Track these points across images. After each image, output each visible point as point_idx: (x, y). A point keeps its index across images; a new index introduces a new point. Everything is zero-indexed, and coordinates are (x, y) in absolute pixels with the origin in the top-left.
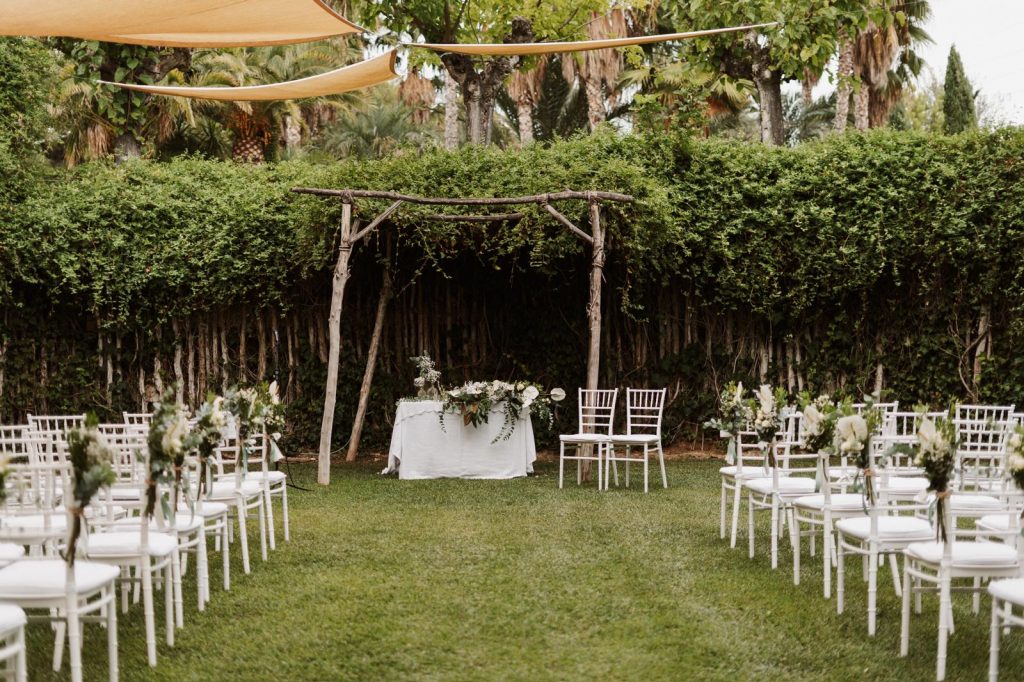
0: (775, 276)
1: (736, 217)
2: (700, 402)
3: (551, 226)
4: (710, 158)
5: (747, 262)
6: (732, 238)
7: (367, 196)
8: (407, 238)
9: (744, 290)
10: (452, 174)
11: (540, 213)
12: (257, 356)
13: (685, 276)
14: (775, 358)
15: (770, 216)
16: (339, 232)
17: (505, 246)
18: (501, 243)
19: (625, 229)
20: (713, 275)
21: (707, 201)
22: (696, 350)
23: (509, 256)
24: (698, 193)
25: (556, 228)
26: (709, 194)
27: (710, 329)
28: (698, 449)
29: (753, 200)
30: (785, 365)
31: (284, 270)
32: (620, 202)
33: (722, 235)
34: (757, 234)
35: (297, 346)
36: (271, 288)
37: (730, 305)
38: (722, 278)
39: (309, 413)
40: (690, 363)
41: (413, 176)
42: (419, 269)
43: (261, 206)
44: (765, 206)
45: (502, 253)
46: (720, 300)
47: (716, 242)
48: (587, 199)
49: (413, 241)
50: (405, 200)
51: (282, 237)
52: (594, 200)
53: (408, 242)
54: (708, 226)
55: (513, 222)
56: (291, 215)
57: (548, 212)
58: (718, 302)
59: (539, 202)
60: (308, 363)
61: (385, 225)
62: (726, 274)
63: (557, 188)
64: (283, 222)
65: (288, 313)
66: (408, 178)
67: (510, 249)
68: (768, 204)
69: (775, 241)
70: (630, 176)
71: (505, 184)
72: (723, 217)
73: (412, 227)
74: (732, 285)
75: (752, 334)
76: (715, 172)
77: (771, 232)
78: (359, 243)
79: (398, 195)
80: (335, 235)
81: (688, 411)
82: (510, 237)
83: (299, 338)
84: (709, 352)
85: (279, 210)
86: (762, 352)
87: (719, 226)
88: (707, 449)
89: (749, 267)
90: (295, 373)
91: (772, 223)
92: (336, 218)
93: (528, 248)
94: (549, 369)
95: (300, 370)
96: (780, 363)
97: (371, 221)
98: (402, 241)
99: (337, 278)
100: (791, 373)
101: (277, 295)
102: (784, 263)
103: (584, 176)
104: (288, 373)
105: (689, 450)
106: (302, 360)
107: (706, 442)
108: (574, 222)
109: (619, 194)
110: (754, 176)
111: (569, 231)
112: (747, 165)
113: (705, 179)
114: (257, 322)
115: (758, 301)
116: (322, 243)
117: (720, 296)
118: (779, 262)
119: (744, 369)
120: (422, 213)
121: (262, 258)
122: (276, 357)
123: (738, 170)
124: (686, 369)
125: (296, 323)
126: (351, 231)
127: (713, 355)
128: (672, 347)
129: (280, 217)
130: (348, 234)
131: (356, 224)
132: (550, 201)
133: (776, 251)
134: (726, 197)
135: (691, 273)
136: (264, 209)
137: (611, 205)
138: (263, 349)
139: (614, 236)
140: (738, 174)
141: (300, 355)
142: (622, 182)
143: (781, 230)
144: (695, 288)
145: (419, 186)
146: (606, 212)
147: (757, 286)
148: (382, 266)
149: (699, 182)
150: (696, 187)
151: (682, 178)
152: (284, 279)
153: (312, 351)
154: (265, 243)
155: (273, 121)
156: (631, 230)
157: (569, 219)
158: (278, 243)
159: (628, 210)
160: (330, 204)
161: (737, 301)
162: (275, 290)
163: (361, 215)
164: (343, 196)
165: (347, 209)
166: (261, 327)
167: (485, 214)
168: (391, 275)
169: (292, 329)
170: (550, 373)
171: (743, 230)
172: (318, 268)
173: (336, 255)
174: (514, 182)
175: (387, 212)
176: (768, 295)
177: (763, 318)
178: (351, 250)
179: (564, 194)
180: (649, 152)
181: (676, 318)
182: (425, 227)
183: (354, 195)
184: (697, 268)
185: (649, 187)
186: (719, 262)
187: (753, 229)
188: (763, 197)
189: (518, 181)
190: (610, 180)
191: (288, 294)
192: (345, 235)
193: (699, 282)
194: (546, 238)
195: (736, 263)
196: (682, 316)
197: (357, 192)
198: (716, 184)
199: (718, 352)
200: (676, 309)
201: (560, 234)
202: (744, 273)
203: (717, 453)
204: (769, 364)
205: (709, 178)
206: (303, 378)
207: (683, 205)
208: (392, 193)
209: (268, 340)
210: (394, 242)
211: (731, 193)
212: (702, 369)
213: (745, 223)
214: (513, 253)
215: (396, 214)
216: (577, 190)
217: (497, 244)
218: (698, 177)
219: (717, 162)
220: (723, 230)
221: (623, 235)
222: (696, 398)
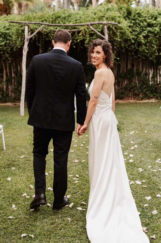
0: (156, 48)
1: (145, 30)
2: (132, 86)
3: (91, 33)
4: (137, 12)
5: (148, 44)
6: (144, 37)
7: (33, 23)
8: (46, 37)
9: (147, 53)
10: (59, 17)
11: (88, 29)
12: (3, 74)
13: (129, 49)
14: (154, 73)
15: (155, 30)
16: (24, 35)
17: (77, 40)
18: (76, 39)
19: (114, 33)
20: (138, 48)
21: (136, 26)
22: (131, 70)
23: (78, 43)
24: (133, 23)
25: (93, 34)
26: (137, 23)
27: (135, 64)
28: (131, 99)
29: (150, 25)
30: (157, 75)
31: (9, 48)
32: (113, 25)
33: (141, 36)
34: (151, 36)
35: (15, 70)
36: (6, 54)
37: (143, 57)
38: (140, 49)
39: (19, 90)
40: (129, 74)
41: (48, 18)
42: (50, 47)
43: (2, 28)
44: (154, 27)
45: (76, 42)
46: (140, 56)
47: (139, 38)
48: (103, 24)
49: (48, 38)
50: (45, 25)
51: (8, 38)
52: (105, 24)
53: (46, 39)
54: (136, 33)
55: (79, 32)
56: (10, 31)
57: (91, 29)
58: (139, 56)
59: (88, 25)
60: (18, 76)
61: (39, 33)
62: (142, 48)
63: (93, 21)
64: (8, 33)
65: (11, 61)
66: (46, 18)
67: (78, 41)
68: (155, 26)
69: (156, 38)
70: (116, 17)
71: (76, 20)
72: (141, 31)
73: (48, 34)
74: (144, 51)
75: (147, 66)
76: (139, 16)
77: (155, 35)
78: (31, 39)
79: (43, 23)
80: (23, 36)
81: (129, 89)
82: (78, 37)
83: (15, 68)
84: (135, 71)
85: (8, 29)
86: (150, 71)
87: (140, 33)
88: (134, 99)
89: (148, 45)
90: (14, 79)
91: (156, 32)
92: (23, 31)
93: (84, 40)
94: (89, 77)
95: (16, 78)
96: (155, 74)
97: (35, 32)
98: (45, 38)
99: (24, 51)
100: (158, 77)
101: (8, 56)
102: (159, 44)
103: (101, 17)
104: (12, 79)
105: (128, 100)
106: (16, 75)
107: (134, 97)
108: (99, 32)
109: (113, 22)
110: (150, 18)
111: (97, 35)
112: (148, 14)
113: (135, 19)
114: (2, 64)
115: (151, 56)
116: (20, 39)
117: (140, 54)
118: (157, 44)
119: (145, 76)
120: (50, 29)
121: (2, 44)
122: (9, 74)
123: (145, 16)
124: (128, 76)
125: (14, 64)
126: (28, 35)
127: (136, 72)
128: (124, 70)
129: (7, 31)
130: (27, 36)
131: (30, 33)
132: (91, 25)
133: (157, 41)
134: (142, 24)
135: (131, 48)
136: (3, 29)
137: (110, 26)
138: (5, 72)
139: (111, 36)
140: (145, 17)
141: (16, 73)
142: (113, 19)
143: (158, 34)
144: (132, 52)
145: (49, 21)
146: (109, 28)
147: (151, 52)
148: (39, 47)
149: (134, 20)
150: (133, 21)
151: (129, 18)
152: (10, 51)
153: (19, 72)
154: (4, 40)
155: (9, 7)
156: (116, 34)
157: (97, 31)
158: (7, 40)
159: (115, 28)
160: (22, 27)
161: (145, 56)
162: (7, 54)
163: (31, 30)
164: (25, 23)
165: (26, 28)
166: (4, 65)
167: (70, 30)
168: (42, 49)
169: (13, 66)
170: (89, 78)
171: (147, 34)
172: (19, 47)
173: (24, 43)
174: (78, 20)
175: (40, 29)
176: (154, 54)
177: (152, 61)
178: (28, 41)
179: (95, 23)
180: (119, 10)
181: (125, 61)
182: (52, 34)
183: (29, 23)
184: (133, 46)
185: (121, 21)
186: (140, 44)
187: (150, 34)
188: (153, 24)
189: (79, 20)
190: (109, 18)
191: (11, 55)
192: (26, 37)
193: (133, 50)
194: (89, 37)
195: (145, 45)
196: (127, 61)
197: (30, 22)
198: (139, 20)
199: (138, 71)
200: (126, 59)
201: (94, 36)
202: (147, 48)
203: (137, 100)
204: (152, 74)
205: (137, 18)
206: (17, 80)
207: (130, 27)
208: (41, 23)
209: (6, 69)
210: (42, 39)
211: (143, 23)
212: (133, 76)
213: (148, 32)
214: (79, 42)
215: (43, 30)
216: (100, 21)
217: (74, 39)
218: (133, 18)
219: (139, 13)
220: (141, 34)
221: (114, 36)
222: (131, 85)
